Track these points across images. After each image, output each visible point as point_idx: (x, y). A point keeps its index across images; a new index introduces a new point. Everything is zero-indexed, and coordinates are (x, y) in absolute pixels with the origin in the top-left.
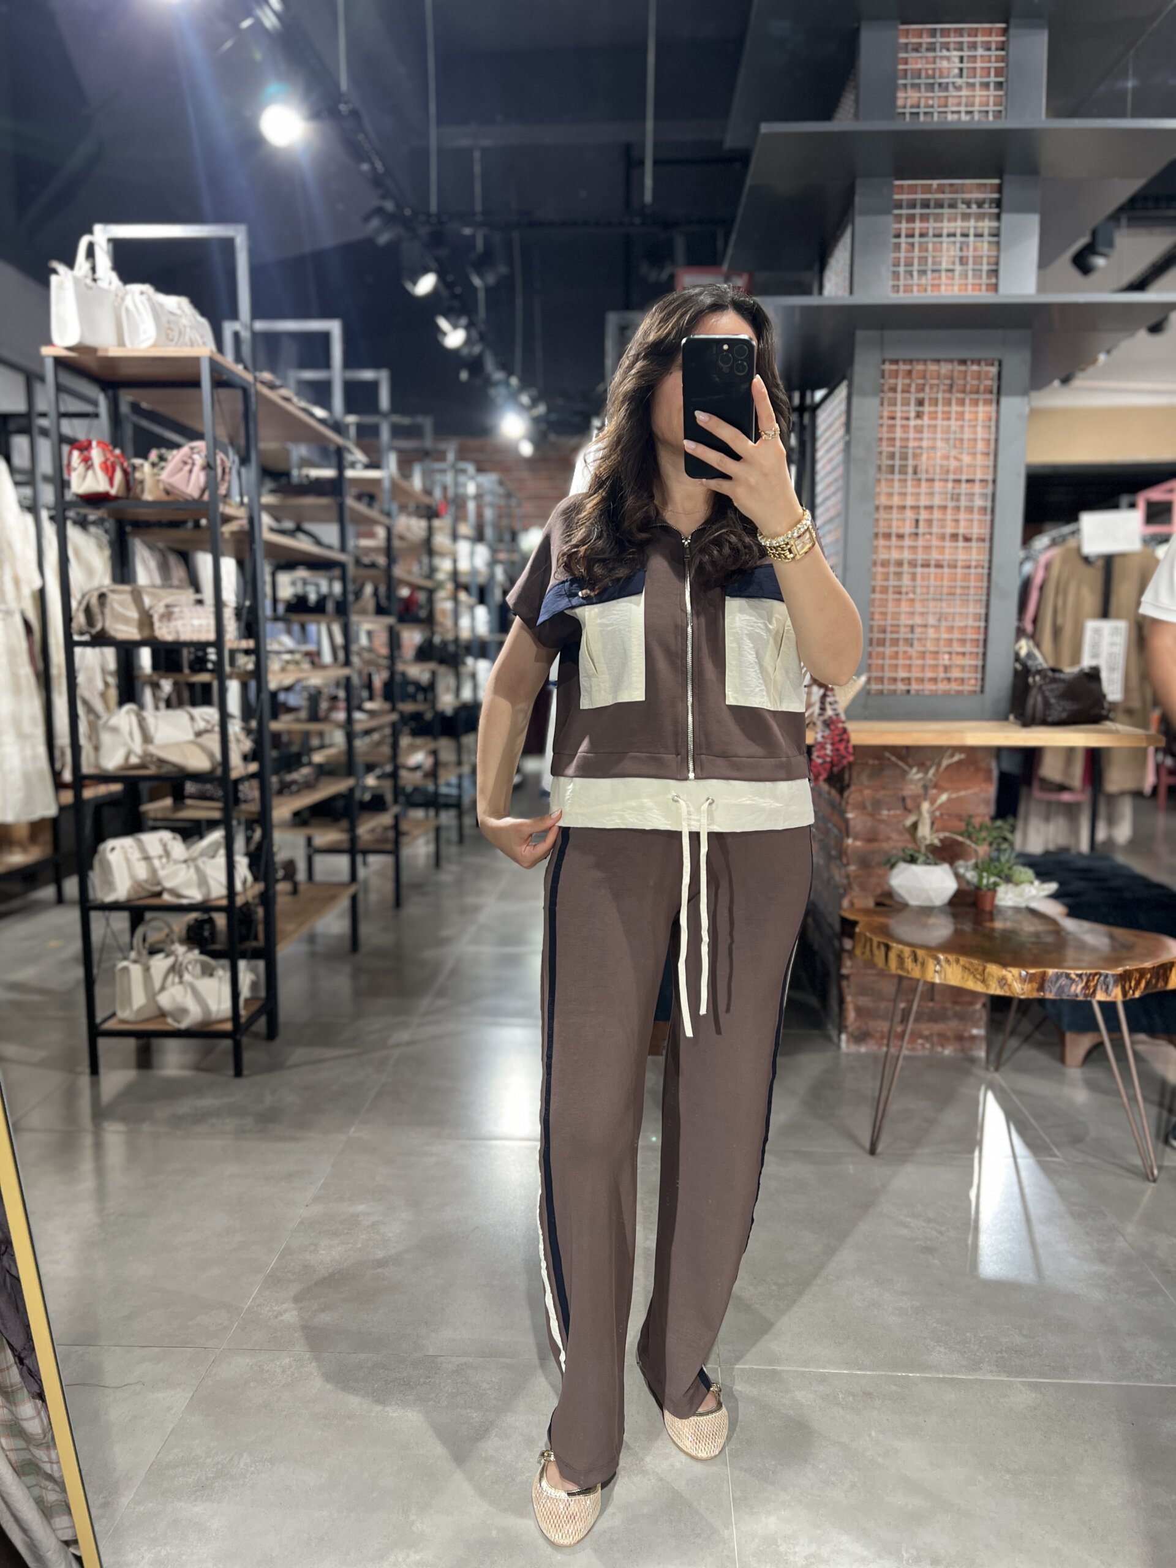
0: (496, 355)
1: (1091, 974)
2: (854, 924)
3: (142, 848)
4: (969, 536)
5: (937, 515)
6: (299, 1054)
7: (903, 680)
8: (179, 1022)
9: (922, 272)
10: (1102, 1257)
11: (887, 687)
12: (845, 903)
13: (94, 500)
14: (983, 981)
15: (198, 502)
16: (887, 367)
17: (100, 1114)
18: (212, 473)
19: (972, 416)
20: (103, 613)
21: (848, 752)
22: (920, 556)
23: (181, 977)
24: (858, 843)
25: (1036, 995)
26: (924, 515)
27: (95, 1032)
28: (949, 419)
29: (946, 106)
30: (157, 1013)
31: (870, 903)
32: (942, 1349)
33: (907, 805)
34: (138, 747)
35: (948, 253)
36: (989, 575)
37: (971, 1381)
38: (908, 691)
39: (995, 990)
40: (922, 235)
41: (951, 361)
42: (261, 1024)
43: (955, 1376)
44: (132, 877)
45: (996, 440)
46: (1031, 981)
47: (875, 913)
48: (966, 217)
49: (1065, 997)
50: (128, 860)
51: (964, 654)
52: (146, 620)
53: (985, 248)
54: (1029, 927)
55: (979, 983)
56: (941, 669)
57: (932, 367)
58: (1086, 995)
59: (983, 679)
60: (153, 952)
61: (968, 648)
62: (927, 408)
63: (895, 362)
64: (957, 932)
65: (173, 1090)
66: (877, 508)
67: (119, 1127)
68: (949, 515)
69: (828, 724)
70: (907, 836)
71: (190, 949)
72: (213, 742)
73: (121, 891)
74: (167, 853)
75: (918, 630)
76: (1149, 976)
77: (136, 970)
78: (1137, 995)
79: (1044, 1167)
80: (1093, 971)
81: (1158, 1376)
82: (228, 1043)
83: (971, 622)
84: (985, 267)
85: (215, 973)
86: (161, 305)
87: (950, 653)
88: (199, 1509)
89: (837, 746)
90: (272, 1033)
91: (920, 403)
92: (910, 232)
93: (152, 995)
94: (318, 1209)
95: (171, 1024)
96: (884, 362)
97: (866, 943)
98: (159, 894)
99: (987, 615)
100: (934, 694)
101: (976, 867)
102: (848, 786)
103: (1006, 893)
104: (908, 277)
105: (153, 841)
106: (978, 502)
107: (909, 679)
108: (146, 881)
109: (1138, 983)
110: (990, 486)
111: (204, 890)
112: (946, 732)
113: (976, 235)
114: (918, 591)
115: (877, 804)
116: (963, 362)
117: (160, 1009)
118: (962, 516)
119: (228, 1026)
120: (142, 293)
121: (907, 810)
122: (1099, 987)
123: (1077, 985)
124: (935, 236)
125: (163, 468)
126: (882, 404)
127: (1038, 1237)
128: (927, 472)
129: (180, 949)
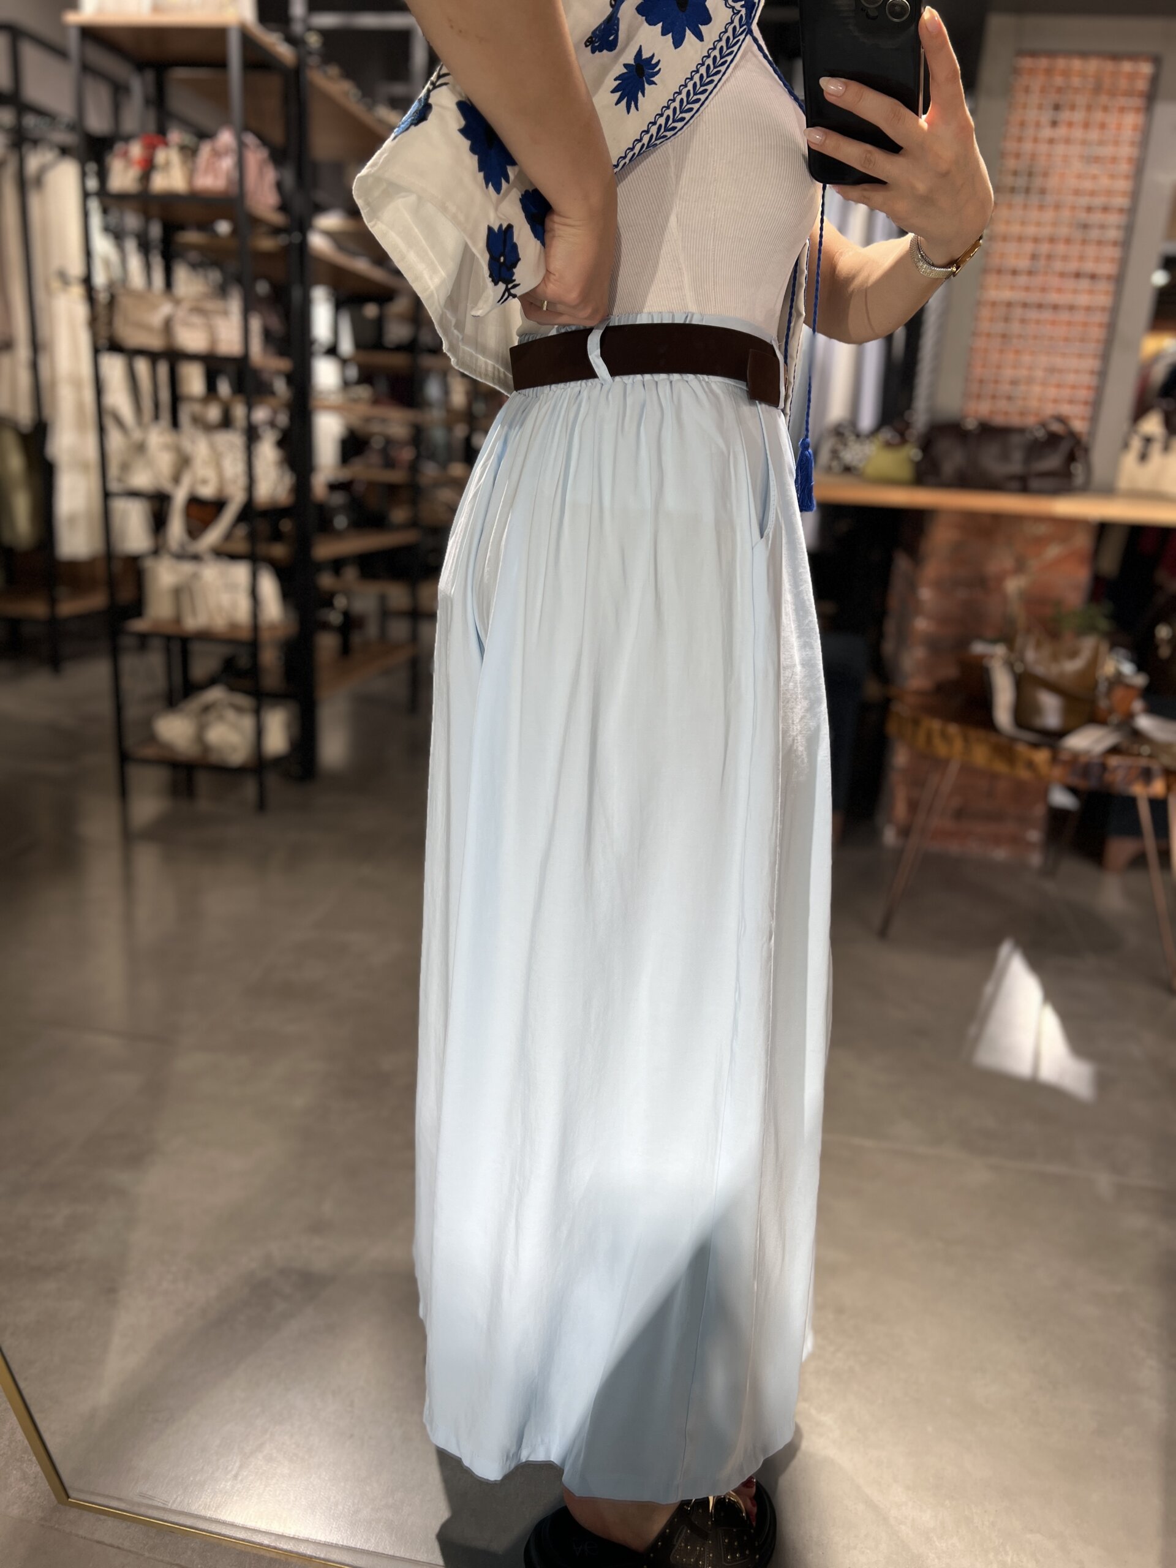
4: (1095, 274)
5: (1061, 248)
6: (334, 799)
17: (130, 837)
19: (1117, 126)
26: (1044, 248)
27: (124, 757)
28: (1088, 128)
32: (907, 1124)
37: (927, 1155)
41: (1102, 56)
43: (911, 1149)
57: (1077, 64)
62: (1065, 115)
63: (1033, 54)
65: (205, 821)
68: (1075, 250)
83: (1082, 379)
91: (1057, 107)
106: (1113, 234)
116: (1116, 57)
118: (1090, 250)
126: (1010, 108)
128: (1056, 195)
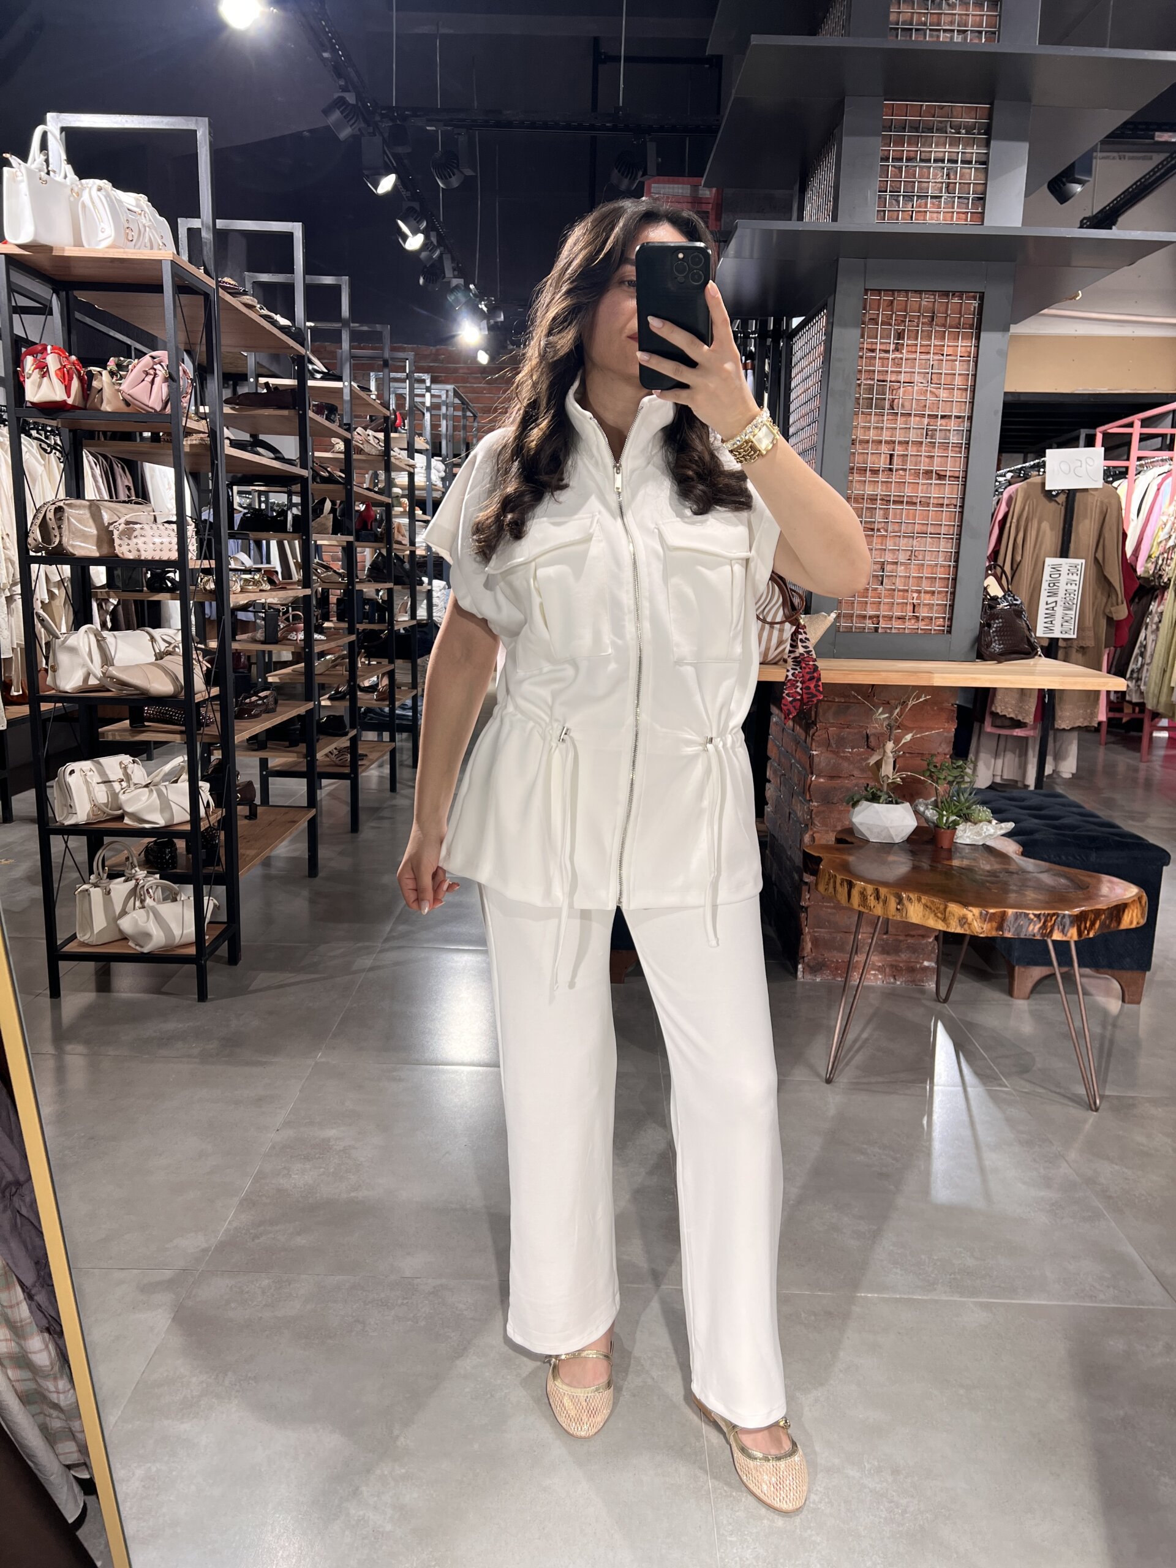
0: (453, 259)
1: (1049, 914)
2: (819, 860)
3: (102, 772)
4: (942, 473)
5: (911, 450)
6: (263, 978)
7: (871, 617)
8: (142, 947)
9: (909, 198)
10: (1047, 1182)
11: (857, 624)
12: (807, 838)
13: (50, 409)
14: (944, 920)
15: (159, 414)
16: (870, 297)
17: (61, 1036)
18: (174, 385)
19: (951, 351)
20: (60, 528)
21: (818, 691)
22: (894, 492)
23: (142, 901)
24: (822, 780)
25: (994, 934)
26: (898, 451)
27: (55, 955)
28: (929, 353)
29: (939, 24)
30: (118, 937)
31: (830, 838)
32: (898, 1271)
33: (871, 743)
34: (97, 669)
35: (934, 179)
36: (962, 513)
37: (926, 1301)
38: (876, 629)
39: (955, 928)
40: (909, 160)
41: (934, 292)
42: (224, 950)
43: (910, 1296)
44: (92, 800)
45: (975, 375)
46: (990, 920)
47: (837, 849)
48: (955, 142)
49: (1022, 936)
50: (87, 782)
51: (933, 593)
52: (106, 536)
53: (972, 175)
54: (986, 865)
55: (940, 922)
56: (910, 608)
57: (914, 299)
58: (1043, 935)
59: (951, 619)
60: (112, 876)
61: (938, 587)
62: (906, 341)
63: (878, 292)
64: (915, 868)
65: (135, 1014)
66: (853, 442)
67: (80, 1048)
68: (924, 451)
69: (797, 661)
70: (870, 774)
71: (150, 873)
72: (176, 664)
73: (81, 814)
74: (128, 777)
75: (888, 568)
76: (1103, 917)
77: (96, 894)
78: (1091, 935)
79: (994, 1097)
80: (1051, 912)
81: (1102, 1296)
82: (192, 968)
83: (941, 561)
84: (971, 196)
85: (178, 898)
86: (120, 202)
87: (919, 592)
88: (185, 1427)
89: (807, 684)
90: (233, 958)
91: (900, 335)
92: (898, 155)
93: (114, 919)
94: (289, 1133)
95: (133, 947)
96: (866, 291)
97: (830, 879)
98: (121, 818)
99: (957, 553)
100: (901, 634)
101: (936, 805)
102: (814, 723)
103: (965, 831)
104: (894, 202)
105: (113, 764)
106: (954, 439)
107: (878, 617)
108: (106, 805)
109: (1093, 924)
110: (966, 424)
111: (167, 815)
112: (915, 672)
113: (963, 162)
114: (890, 529)
115: (841, 742)
116: (945, 294)
117: (120, 931)
118: (937, 452)
119: (192, 951)
120: (100, 189)
121: (872, 749)
122: (1056, 927)
123: (1035, 925)
124: (922, 160)
125: (122, 378)
126: (862, 336)
127: (987, 1163)
128: (903, 406)
129: (141, 874)
